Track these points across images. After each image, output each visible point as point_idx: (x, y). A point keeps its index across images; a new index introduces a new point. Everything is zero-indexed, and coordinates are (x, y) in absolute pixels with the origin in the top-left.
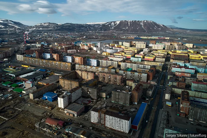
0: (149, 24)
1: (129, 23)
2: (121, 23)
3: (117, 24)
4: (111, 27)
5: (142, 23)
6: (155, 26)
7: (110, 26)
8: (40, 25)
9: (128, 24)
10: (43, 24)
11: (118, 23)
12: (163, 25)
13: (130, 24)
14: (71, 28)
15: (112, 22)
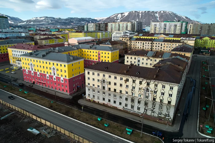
0: (167, 15)
1: (140, 14)
2: (130, 14)
3: (124, 15)
4: (117, 20)
5: (158, 14)
6: (175, 18)
7: (115, 18)
8: (34, 19)
9: (138, 15)
10: (39, 18)
11: (126, 14)
12: (186, 18)
13: (142, 15)
14: (67, 22)
15: (118, 14)
